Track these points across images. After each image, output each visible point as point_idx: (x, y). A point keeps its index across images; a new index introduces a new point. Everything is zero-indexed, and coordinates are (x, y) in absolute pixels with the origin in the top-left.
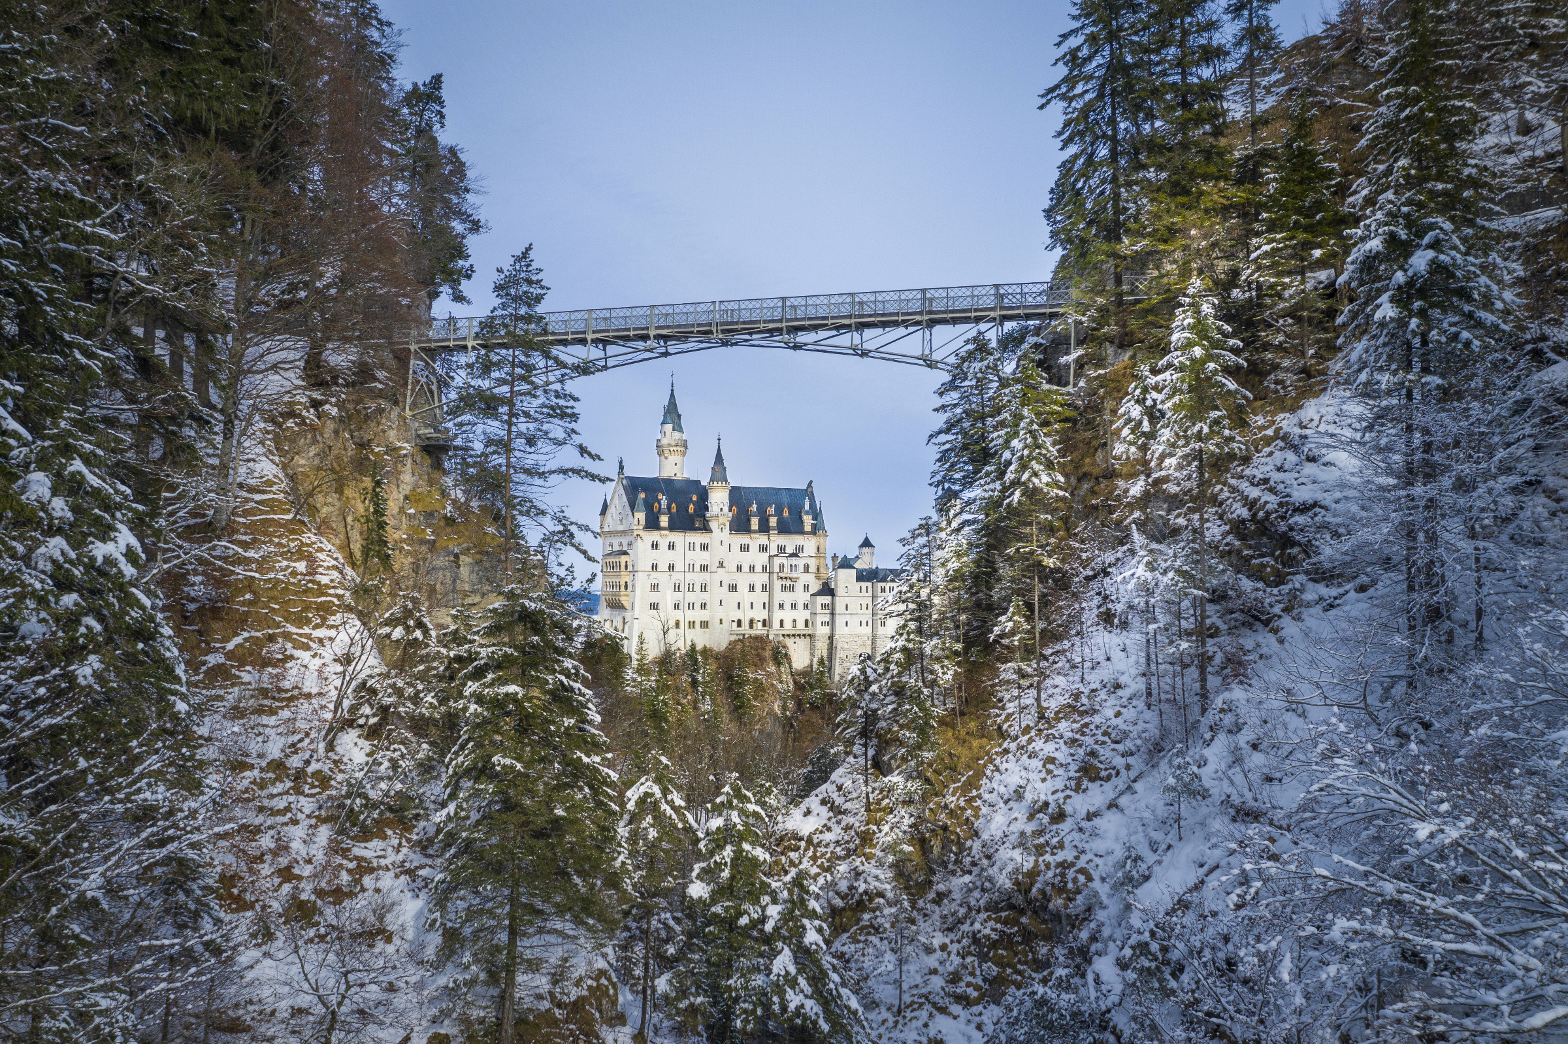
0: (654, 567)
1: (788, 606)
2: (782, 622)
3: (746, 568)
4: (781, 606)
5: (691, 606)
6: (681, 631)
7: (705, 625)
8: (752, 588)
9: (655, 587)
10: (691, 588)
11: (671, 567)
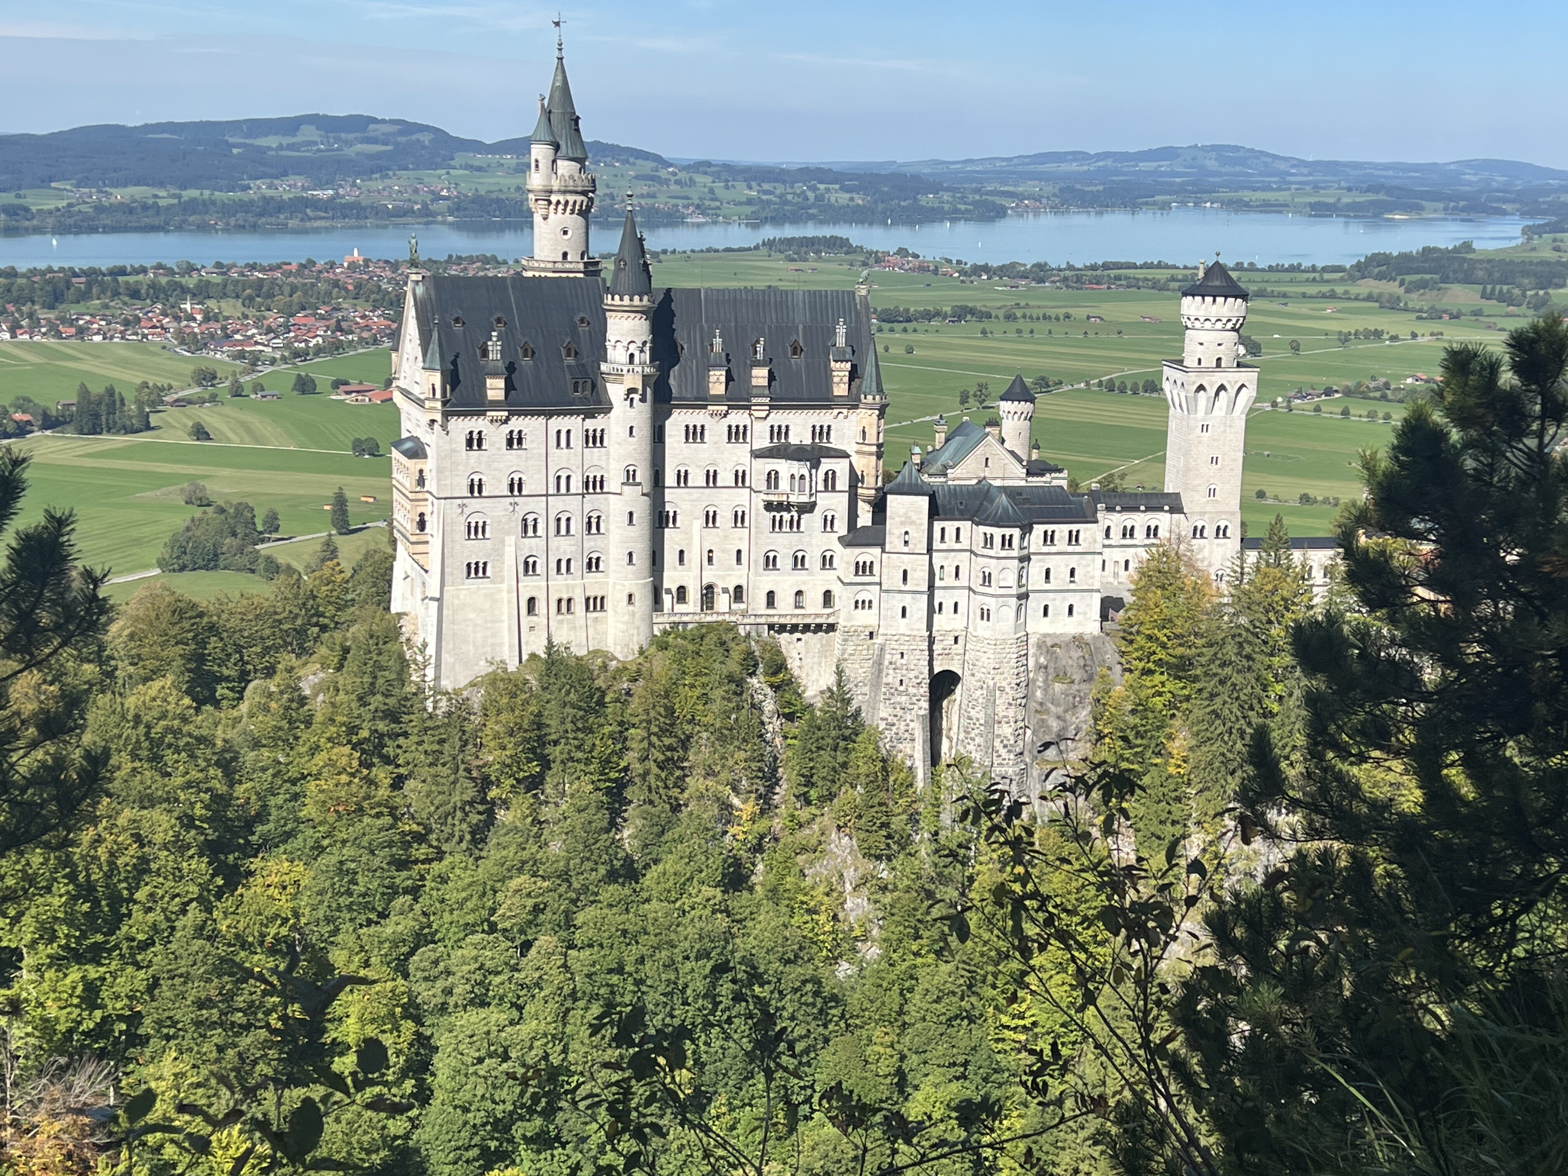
0: (476, 488)
1: (785, 562)
2: (771, 595)
3: (697, 478)
4: (770, 562)
5: (563, 566)
6: (540, 620)
7: (596, 604)
8: (711, 519)
9: (476, 530)
10: (563, 527)
11: (516, 487)
